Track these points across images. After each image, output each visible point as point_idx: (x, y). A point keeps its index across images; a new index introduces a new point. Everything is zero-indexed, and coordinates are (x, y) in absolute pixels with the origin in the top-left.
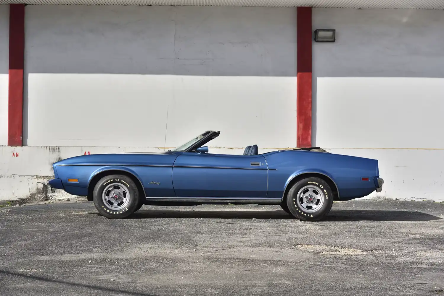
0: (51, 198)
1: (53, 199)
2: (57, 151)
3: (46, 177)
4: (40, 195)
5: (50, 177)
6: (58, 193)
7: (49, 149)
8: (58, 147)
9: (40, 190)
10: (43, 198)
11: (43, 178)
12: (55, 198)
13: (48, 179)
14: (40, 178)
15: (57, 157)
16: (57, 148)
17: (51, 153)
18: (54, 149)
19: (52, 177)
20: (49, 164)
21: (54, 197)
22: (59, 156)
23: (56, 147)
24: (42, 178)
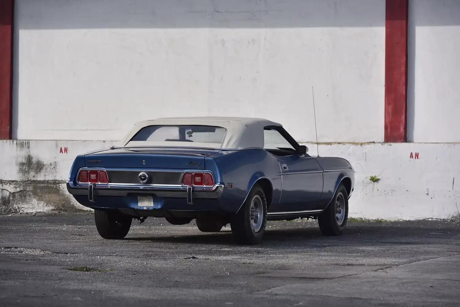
0: (18, 211)
1: (21, 212)
2: (26, 147)
3: (13, 182)
4: (4, 207)
5: (17, 181)
6: (27, 204)
7: (17, 143)
8: (27, 141)
9: (5, 200)
10: (8, 210)
11: (9, 184)
12: (24, 211)
13: (15, 184)
14: (5, 183)
15: (27, 155)
16: (26, 143)
17: (19, 148)
18: (22, 144)
19: (20, 182)
20: (16, 164)
21: (23, 209)
22: (29, 154)
23: (24, 141)
24: (7, 183)
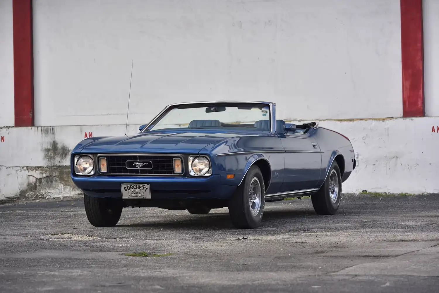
0: (45, 196)
1: (48, 197)
2: (51, 133)
3: (39, 168)
4: (31, 192)
5: (43, 167)
6: (54, 189)
7: (41, 130)
8: (51, 127)
9: (32, 186)
10: (35, 196)
11: (35, 170)
12: (51, 196)
13: (41, 170)
14: (31, 169)
15: (52, 141)
16: (50, 129)
17: (44, 134)
18: (47, 130)
19: (46, 168)
20: (41, 150)
21: (49, 194)
22: (54, 140)
23: (49, 128)
24: (34, 170)
